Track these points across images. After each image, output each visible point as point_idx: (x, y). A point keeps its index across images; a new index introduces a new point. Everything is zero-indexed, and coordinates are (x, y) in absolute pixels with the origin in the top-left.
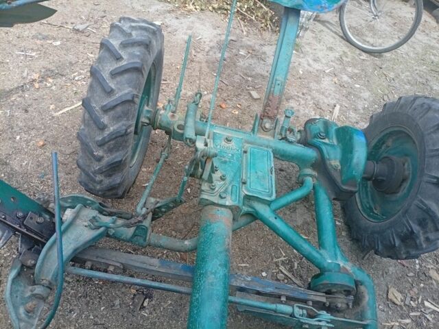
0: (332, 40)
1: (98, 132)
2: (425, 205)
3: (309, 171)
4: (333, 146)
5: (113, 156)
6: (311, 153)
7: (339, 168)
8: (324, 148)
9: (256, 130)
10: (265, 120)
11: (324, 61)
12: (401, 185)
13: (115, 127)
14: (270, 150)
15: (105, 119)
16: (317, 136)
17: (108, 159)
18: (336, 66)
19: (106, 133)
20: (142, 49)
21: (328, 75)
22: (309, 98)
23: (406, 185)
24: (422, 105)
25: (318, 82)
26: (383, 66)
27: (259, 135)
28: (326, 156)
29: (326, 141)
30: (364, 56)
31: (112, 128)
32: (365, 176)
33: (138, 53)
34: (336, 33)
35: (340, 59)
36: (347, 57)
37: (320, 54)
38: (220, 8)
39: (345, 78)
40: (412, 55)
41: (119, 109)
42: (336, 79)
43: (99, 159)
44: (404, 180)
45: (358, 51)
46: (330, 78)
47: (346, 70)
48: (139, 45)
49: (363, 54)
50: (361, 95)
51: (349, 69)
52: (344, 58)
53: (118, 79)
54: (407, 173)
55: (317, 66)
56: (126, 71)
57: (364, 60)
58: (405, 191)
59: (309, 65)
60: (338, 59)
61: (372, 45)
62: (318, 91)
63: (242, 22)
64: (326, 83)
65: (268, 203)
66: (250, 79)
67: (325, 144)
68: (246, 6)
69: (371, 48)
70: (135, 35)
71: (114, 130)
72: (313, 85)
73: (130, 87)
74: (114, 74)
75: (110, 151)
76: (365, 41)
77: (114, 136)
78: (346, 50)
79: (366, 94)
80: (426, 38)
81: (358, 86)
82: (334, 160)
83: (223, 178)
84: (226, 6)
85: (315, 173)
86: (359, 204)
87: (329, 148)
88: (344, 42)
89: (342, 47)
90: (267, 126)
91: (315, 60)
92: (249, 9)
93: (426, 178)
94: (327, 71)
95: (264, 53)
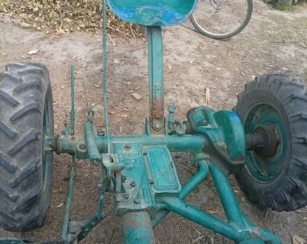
0: (187, 35)
1: (9, 175)
2: (301, 162)
3: (202, 155)
4: (215, 129)
5: (28, 193)
6: (199, 140)
7: (226, 147)
8: (208, 133)
9: (149, 132)
10: (154, 122)
11: (186, 54)
12: (276, 148)
13: (25, 167)
14: (165, 146)
15: (14, 162)
16: (200, 124)
17: (23, 197)
18: (197, 56)
19: (18, 174)
20: (35, 90)
21: (192, 64)
22: (183, 88)
23: (281, 147)
24: (275, 81)
25: (186, 72)
26: (234, 48)
27: (153, 136)
28: (213, 140)
29: (209, 126)
30: (217, 43)
31: (22, 169)
32: (248, 147)
33: (32, 95)
34: (189, 28)
35: (198, 49)
36: (203, 46)
37: (181, 49)
38: (87, 27)
39: (207, 64)
40: (253, 33)
41: (25, 150)
42: (200, 67)
43: (15, 200)
44: (278, 143)
45: (211, 40)
46: (196, 67)
47: (205, 57)
48: (32, 88)
49: (215, 41)
50: (224, 75)
51: (208, 56)
52: (202, 48)
53: (19, 123)
54: (278, 137)
55: (181, 59)
56: (24, 114)
57: (217, 46)
58: (281, 152)
59: (175, 60)
60: (197, 50)
61: (220, 32)
62: (188, 80)
63: (109, 35)
64: (193, 72)
65: (177, 195)
66: (129, 83)
67: (208, 129)
68: (109, 21)
69: (220, 35)
70: (26, 80)
71: (24, 170)
72: (183, 76)
73: (31, 127)
74: (14, 120)
75: (25, 189)
76: (214, 30)
77: (26, 175)
78: (202, 41)
79: (227, 74)
80: (260, 17)
81: (219, 69)
82: (220, 141)
83: (132, 185)
84: (92, 25)
85: (207, 156)
86: (248, 171)
87: (213, 132)
88: (197, 34)
89: (197, 39)
90: (158, 126)
91: (179, 55)
92: (112, 23)
93: (294, 140)
94: (191, 62)
95: (135, 58)
